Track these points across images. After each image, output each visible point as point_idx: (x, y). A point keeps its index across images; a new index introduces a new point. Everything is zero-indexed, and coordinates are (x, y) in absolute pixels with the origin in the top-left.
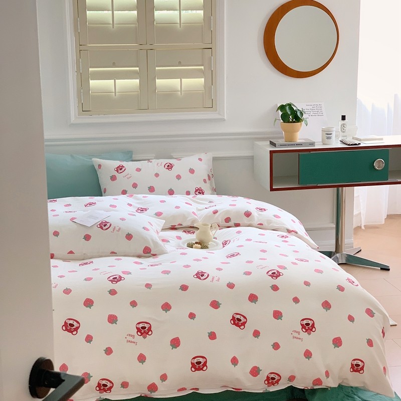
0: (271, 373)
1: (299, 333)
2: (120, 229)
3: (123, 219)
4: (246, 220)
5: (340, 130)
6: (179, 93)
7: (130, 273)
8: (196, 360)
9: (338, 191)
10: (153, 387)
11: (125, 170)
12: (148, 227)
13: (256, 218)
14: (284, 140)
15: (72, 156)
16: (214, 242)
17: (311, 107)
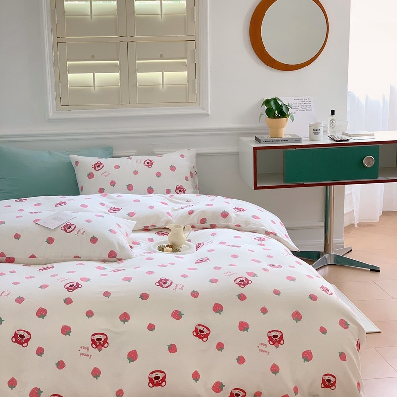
0: (235, 389)
1: (266, 346)
2: (84, 231)
3: (89, 221)
4: (222, 221)
5: (329, 127)
6: (162, 86)
7: (89, 280)
8: (153, 375)
9: (326, 189)
11: (103, 167)
12: (115, 228)
13: (233, 220)
14: (269, 136)
15: (49, 152)
16: (185, 244)
17: (299, 101)
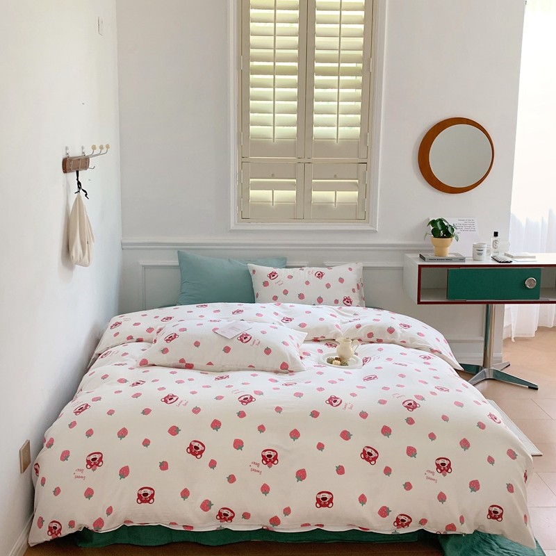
0: (402, 515)
1: (433, 473)
2: (259, 343)
3: (263, 333)
4: (388, 337)
5: (491, 247)
6: (334, 204)
7: (262, 394)
8: (321, 496)
9: (487, 307)
10: (275, 521)
11: (277, 276)
12: (288, 340)
13: (399, 336)
14: (433, 254)
15: (229, 260)
16: (354, 358)
17: (463, 222)
